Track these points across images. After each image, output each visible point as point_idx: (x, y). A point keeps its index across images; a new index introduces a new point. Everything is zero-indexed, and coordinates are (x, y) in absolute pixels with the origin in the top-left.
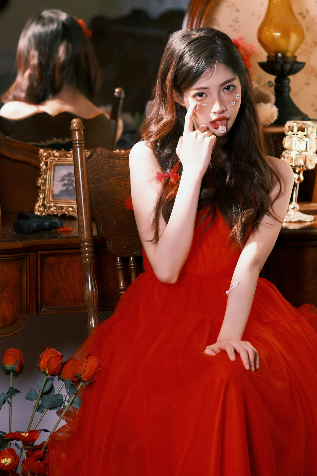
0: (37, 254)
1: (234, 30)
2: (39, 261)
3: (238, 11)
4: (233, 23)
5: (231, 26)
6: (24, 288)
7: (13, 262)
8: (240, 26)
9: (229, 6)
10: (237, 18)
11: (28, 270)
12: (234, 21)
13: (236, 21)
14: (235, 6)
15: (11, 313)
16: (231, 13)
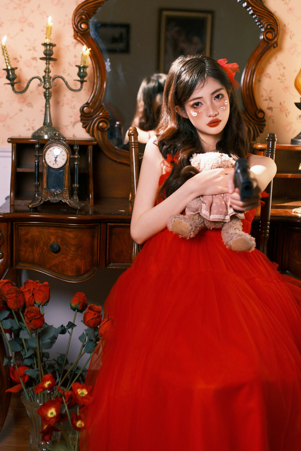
0: (107, 225)
1: (281, 82)
2: (108, 230)
3: (284, 68)
4: (281, 77)
5: (279, 79)
6: (95, 249)
7: (86, 229)
8: (285, 79)
9: (278, 65)
10: (283, 73)
11: (99, 236)
12: (281, 75)
13: (283, 76)
14: (282, 65)
15: (84, 266)
16: (280, 70)
